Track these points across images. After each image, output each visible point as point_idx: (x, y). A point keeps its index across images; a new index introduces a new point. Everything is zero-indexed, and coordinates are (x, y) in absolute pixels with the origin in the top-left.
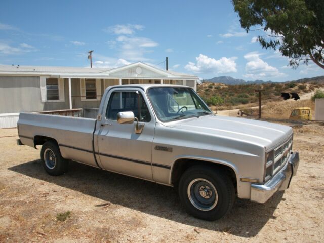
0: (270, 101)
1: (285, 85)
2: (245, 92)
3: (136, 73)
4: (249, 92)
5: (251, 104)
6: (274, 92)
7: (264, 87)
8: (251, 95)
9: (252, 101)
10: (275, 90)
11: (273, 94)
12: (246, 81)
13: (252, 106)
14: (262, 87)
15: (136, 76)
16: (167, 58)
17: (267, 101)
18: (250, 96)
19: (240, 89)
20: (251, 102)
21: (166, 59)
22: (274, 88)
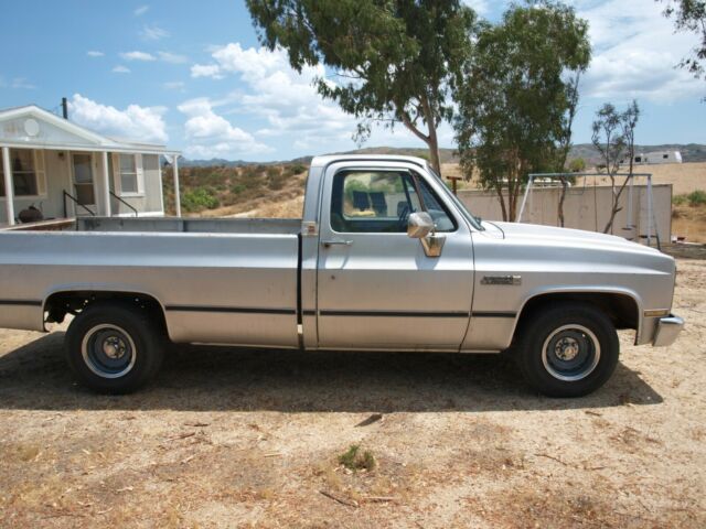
0: (265, 202)
1: (286, 168)
2: (208, 182)
3: (27, 135)
4: (215, 184)
5: (229, 209)
6: (266, 184)
7: (245, 173)
8: (219, 189)
9: (226, 202)
10: (268, 178)
11: (264, 187)
12: (192, 159)
13: (230, 213)
14: (240, 173)
15: (27, 139)
16: (64, 100)
17: (257, 200)
18: (218, 192)
19: (195, 177)
20: (226, 205)
21: (61, 102)
22: (265, 175)
